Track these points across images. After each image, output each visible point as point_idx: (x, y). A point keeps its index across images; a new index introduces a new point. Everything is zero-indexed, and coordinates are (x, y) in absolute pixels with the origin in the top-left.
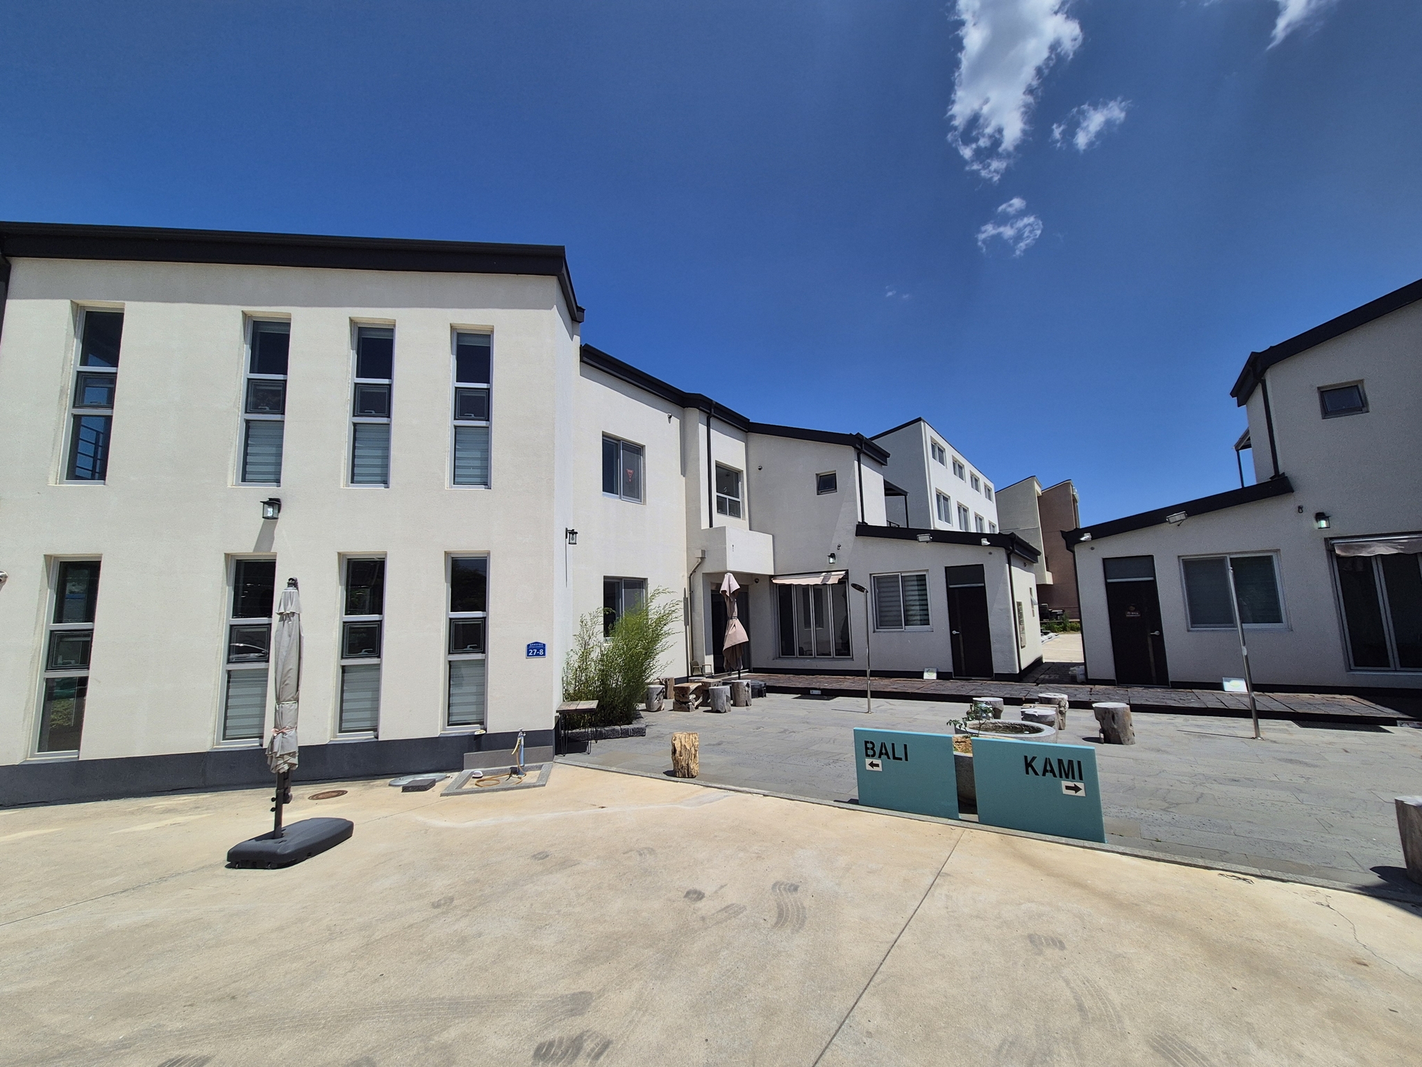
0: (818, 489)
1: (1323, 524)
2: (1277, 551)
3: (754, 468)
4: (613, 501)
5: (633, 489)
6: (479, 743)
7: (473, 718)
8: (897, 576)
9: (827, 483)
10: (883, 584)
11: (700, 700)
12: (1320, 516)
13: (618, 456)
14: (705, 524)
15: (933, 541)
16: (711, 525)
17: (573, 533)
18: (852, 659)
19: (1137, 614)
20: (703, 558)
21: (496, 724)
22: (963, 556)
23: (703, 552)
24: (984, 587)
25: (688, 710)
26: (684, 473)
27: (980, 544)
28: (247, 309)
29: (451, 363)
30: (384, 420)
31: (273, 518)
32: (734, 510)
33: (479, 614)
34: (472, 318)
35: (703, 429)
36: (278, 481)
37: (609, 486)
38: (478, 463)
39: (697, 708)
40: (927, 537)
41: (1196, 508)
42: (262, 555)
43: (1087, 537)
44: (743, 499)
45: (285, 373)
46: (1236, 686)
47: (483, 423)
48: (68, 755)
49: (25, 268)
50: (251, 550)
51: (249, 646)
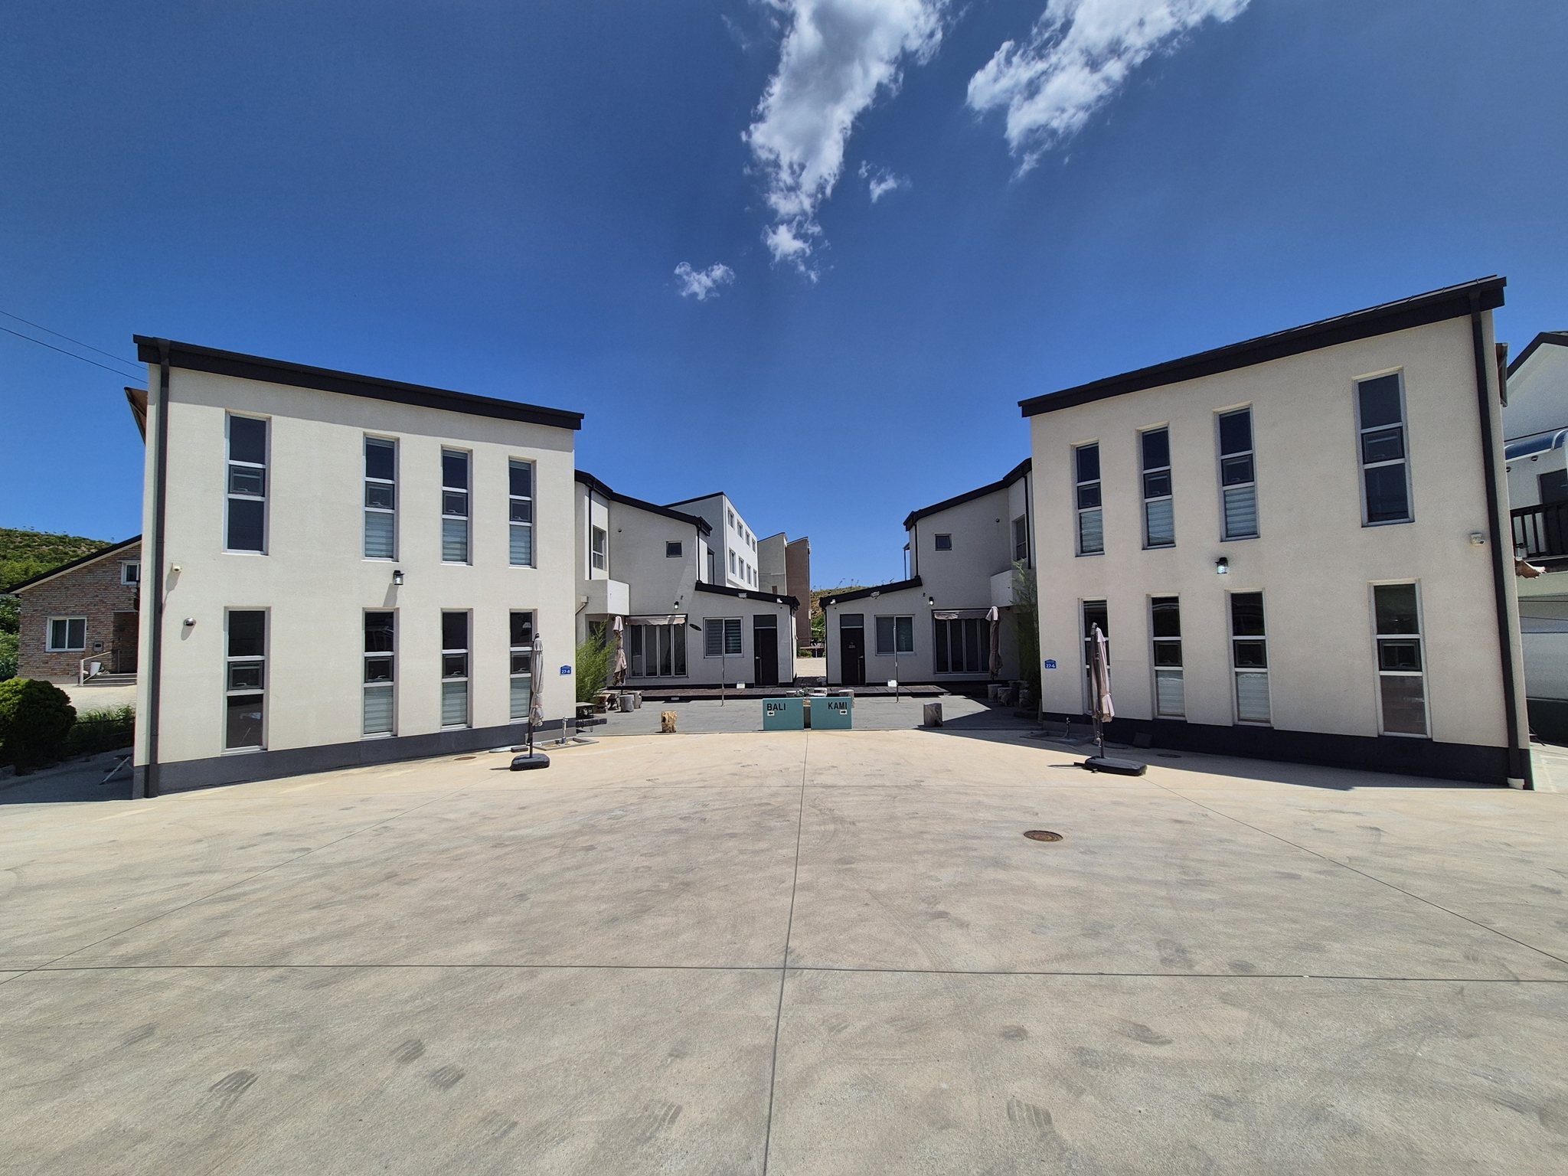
0: (668, 554)
1: (931, 603)
2: (914, 615)
8: (722, 620)
9: (674, 549)
10: (713, 625)
12: (931, 599)
14: (587, 576)
15: (748, 597)
16: (590, 578)
18: (687, 677)
19: (854, 647)
20: (584, 603)
22: (765, 609)
23: (585, 599)
24: (776, 629)
27: (776, 602)
29: (507, 481)
30: (467, 518)
31: (398, 584)
32: (599, 563)
33: (530, 648)
34: (522, 453)
35: (587, 500)
36: (396, 557)
38: (527, 551)
40: (745, 595)
41: (884, 590)
42: (387, 610)
43: (834, 601)
44: (606, 553)
46: (893, 684)
47: (531, 525)
48: (255, 749)
49: (180, 378)
50: (381, 606)
51: (380, 670)
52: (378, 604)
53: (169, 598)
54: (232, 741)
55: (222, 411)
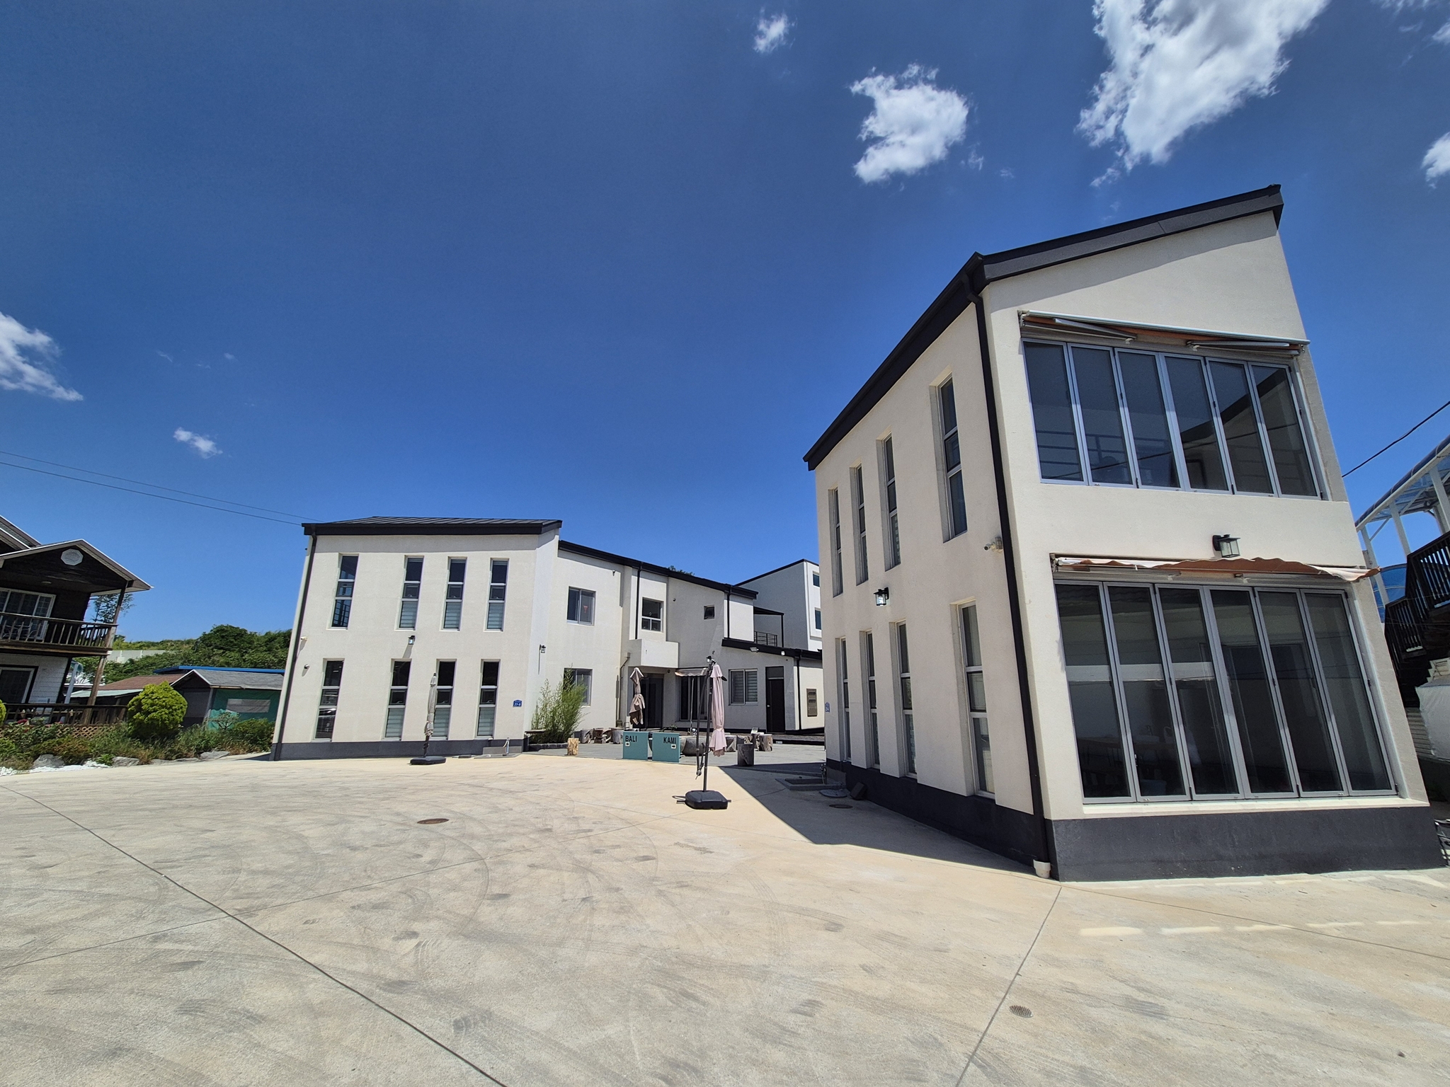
0: (705, 615)
3: (671, 599)
4: (574, 624)
5: (587, 617)
6: (490, 743)
7: (488, 733)
8: (743, 671)
9: (709, 612)
10: (736, 676)
11: (610, 738)
13: (578, 599)
14: (632, 637)
15: (759, 651)
16: (636, 638)
17: (543, 647)
20: (628, 658)
21: (497, 736)
22: (774, 661)
23: (629, 654)
24: (783, 680)
25: (601, 742)
26: (621, 605)
27: (781, 655)
28: (407, 554)
29: (489, 574)
30: (459, 601)
31: (412, 644)
32: (656, 626)
33: (494, 687)
34: (500, 555)
35: (634, 579)
36: (414, 627)
37: (572, 615)
38: (498, 619)
39: (607, 742)
40: (756, 649)
42: (406, 660)
44: (663, 619)
45: (420, 580)
47: (502, 601)
48: (327, 740)
49: (322, 540)
50: (401, 657)
51: (398, 698)
52: (400, 657)
53: (300, 654)
54: (318, 736)
55: (337, 555)
